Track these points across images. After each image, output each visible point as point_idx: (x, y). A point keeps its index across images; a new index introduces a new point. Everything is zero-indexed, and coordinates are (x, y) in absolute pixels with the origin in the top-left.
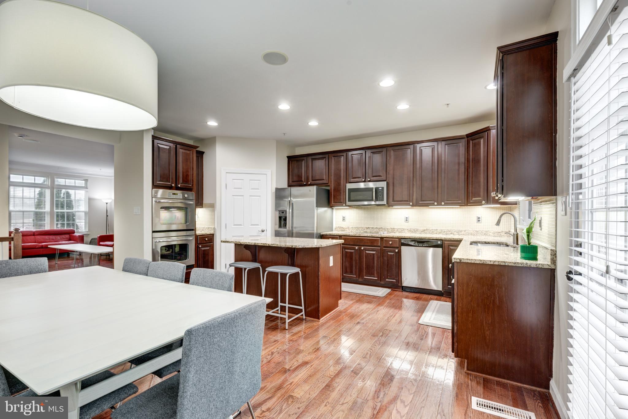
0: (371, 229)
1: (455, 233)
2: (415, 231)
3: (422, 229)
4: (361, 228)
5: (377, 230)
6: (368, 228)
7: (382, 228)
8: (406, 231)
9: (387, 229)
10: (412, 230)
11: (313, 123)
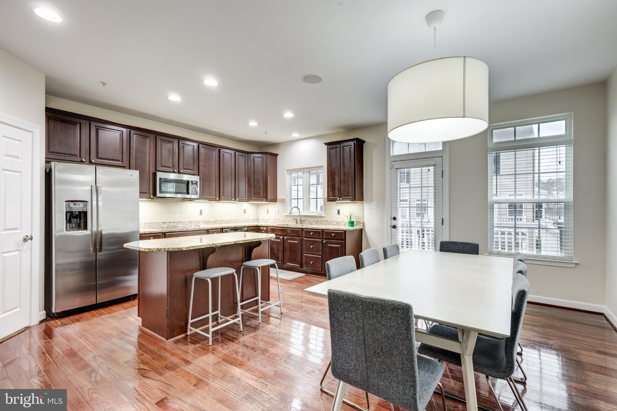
0: (168, 223)
1: (234, 222)
2: (208, 222)
3: (213, 220)
4: (156, 223)
5: (175, 224)
6: (165, 222)
7: (179, 222)
8: (201, 223)
9: (185, 222)
10: (206, 222)
11: (175, 98)
